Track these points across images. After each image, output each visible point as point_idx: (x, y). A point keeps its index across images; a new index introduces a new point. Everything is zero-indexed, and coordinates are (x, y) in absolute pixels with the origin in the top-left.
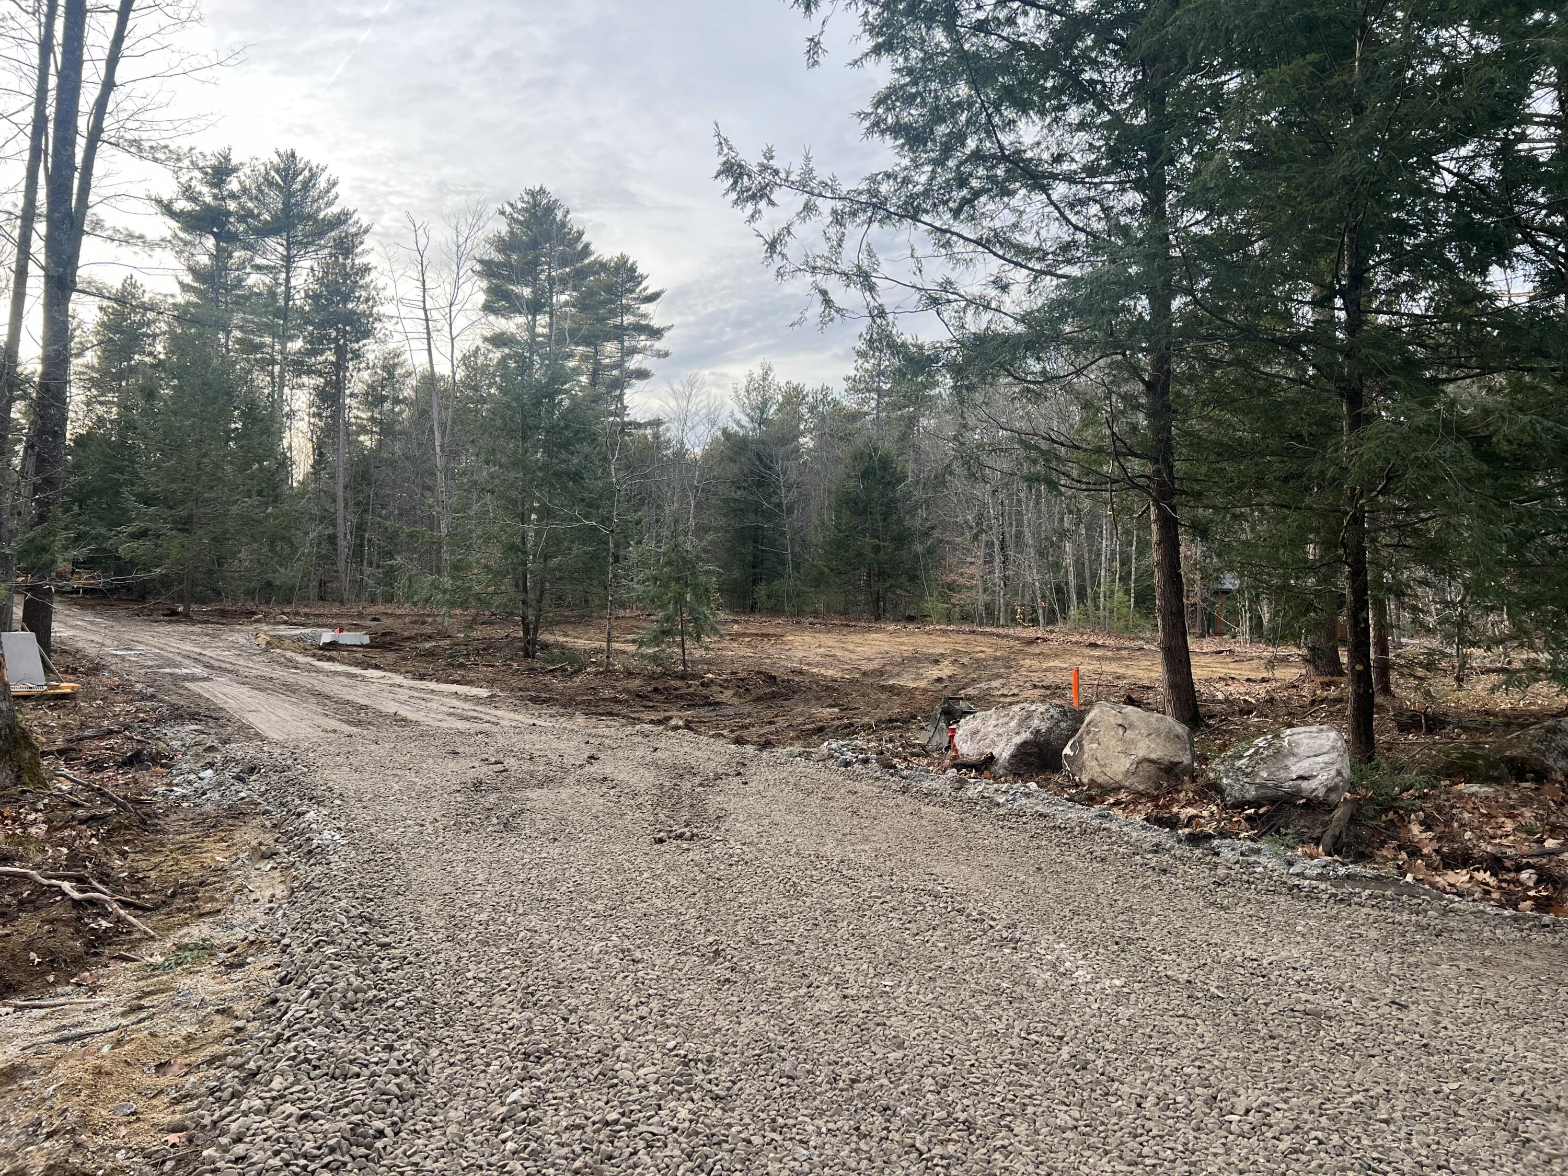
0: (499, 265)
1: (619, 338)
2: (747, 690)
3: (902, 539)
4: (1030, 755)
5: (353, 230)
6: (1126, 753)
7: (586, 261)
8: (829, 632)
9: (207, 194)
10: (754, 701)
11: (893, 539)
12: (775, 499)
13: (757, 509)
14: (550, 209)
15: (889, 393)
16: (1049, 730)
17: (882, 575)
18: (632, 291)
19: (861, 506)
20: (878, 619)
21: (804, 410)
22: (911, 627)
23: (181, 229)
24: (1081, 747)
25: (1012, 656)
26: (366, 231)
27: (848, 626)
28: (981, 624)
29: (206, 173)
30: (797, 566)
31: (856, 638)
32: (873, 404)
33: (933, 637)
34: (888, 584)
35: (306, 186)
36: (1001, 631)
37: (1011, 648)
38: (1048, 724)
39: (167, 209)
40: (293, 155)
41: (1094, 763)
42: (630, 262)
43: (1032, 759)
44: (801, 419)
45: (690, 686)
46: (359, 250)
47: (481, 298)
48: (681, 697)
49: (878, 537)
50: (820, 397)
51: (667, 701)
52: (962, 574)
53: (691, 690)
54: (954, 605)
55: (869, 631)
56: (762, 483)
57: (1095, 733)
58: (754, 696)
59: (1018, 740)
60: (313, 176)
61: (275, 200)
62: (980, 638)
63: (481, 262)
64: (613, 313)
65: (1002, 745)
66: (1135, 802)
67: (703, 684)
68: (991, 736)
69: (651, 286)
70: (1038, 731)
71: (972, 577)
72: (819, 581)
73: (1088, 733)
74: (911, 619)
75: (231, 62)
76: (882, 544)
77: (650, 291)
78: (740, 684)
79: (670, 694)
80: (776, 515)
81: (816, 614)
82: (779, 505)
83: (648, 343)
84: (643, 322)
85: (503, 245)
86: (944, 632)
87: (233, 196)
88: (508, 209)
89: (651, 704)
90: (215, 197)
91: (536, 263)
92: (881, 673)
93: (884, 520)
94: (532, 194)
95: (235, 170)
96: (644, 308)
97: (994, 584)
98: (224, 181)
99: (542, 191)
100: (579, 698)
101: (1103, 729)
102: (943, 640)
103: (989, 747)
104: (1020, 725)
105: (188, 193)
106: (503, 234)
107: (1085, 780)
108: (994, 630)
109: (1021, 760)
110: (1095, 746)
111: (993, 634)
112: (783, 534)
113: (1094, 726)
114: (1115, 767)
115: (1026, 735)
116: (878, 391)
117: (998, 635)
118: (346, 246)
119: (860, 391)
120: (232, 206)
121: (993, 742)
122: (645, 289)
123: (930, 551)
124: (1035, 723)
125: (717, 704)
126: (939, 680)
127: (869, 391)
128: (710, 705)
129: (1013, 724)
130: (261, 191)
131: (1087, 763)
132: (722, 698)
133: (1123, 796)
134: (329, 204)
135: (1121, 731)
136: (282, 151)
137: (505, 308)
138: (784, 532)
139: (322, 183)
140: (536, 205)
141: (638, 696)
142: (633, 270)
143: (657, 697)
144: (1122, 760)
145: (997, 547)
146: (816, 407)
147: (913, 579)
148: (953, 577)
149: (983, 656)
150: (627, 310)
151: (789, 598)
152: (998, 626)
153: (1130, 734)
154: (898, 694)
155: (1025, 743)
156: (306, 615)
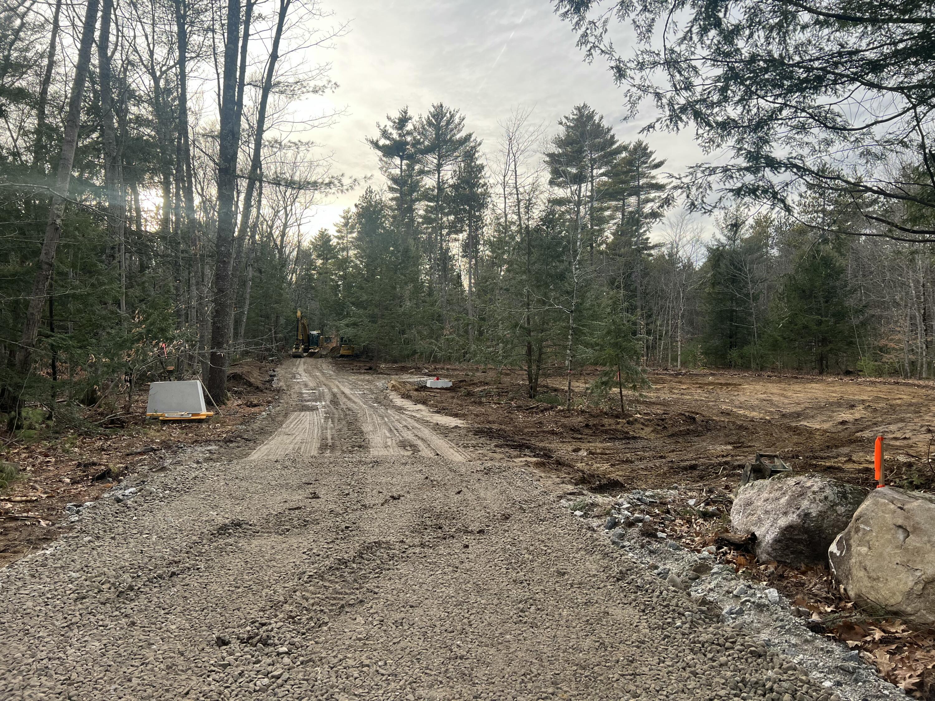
0: (559, 155)
1: (637, 194)
2: (665, 427)
3: (841, 315)
4: (799, 541)
5: (472, 144)
6: (907, 566)
7: (614, 147)
8: (780, 382)
9: (395, 135)
10: (669, 437)
11: (834, 315)
12: (745, 291)
13: (732, 298)
14: (591, 117)
15: (831, 213)
16: (822, 515)
17: (824, 341)
18: (646, 163)
19: (808, 293)
20: (821, 373)
21: (771, 230)
22: (846, 379)
23: (384, 156)
24: (849, 547)
25: (926, 402)
26: (480, 144)
27: (796, 378)
28: (906, 377)
29: (395, 122)
30: (759, 337)
31: (797, 387)
32: (820, 220)
33: (862, 387)
34: (828, 348)
35: (448, 123)
36: (921, 382)
37: (927, 396)
38: (821, 507)
39: (376, 145)
40: (441, 106)
41: (862, 574)
42: (644, 144)
43: (801, 547)
44: (768, 237)
45: (618, 423)
46: (477, 155)
47: (549, 176)
48: (606, 432)
49: (820, 314)
50: (783, 220)
51: (594, 434)
52: (892, 340)
53: (619, 427)
54: (884, 363)
55: (812, 381)
56: (734, 280)
57: (866, 533)
58: (670, 433)
59: (783, 522)
60: (452, 116)
61: (431, 132)
62: (902, 388)
63: (549, 155)
64: (633, 178)
65: (767, 524)
66: (913, 645)
67: (628, 422)
68: (759, 512)
69: (656, 158)
70: (807, 515)
71: (899, 341)
72: (775, 346)
73: (857, 530)
74: (848, 373)
75: (341, 33)
76: (824, 319)
77: (656, 161)
78: (660, 423)
79: (597, 429)
80: (745, 302)
81: (773, 370)
82: (747, 295)
83: (657, 194)
84: (654, 182)
85: (560, 143)
86: (873, 383)
87: (409, 133)
88: (564, 121)
89: (580, 436)
90: (400, 135)
91: (580, 151)
92: (798, 415)
93: (827, 302)
94: (579, 109)
95: (410, 118)
96: (654, 172)
97: (917, 347)
98: (404, 125)
99: (585, 106)
100: (526, 430)
101: (876, 529)
102: (869, 389)
103: (755, 524)
104: (789, 504)
105: (385, 134)
106: (561, 136)
107: (852, 594)
108: (916, 382)
109: (788, 547)
110: (864, 550)
111: (915, 385)
112: (751, 314)
113: (866, 523)
114: (892, 584)
115: (792, 518)
116: (824, 211)
117: (918, 386)
118: (470, 156)
119: (810, 213)
120: (409, 139)
121: (760, 520)
122: (653, 160)
123: (863, 324)
124: (805, 504)
125: (634, 438)
126: (843, 423)
127: (817, 212)
128: (628, 438)
129: (783, 500)
130: (424, 129)
131: (854, 571)
132: (643, 434)
133: (898, 629)
134: (459, 131)
135: (901, 535)
136: (435, 105)
137: (564, 182)
138: (752, 313)
139: (457, 120)
140: (581, 115)
141: (571, 430)
142: (645, 148)
143: (587, 431)
144: (903, 576)
145: (919, 319)
146: (781, 227)
147: (850, 344)
148: (883, 342)
149: (899, 402)
150: (643, 175)
151: (755, 358)
152: (920, 379)
153: (913, 541)
154: (799, 434)
155: (789, 528)
156: (448, 369)
